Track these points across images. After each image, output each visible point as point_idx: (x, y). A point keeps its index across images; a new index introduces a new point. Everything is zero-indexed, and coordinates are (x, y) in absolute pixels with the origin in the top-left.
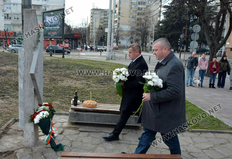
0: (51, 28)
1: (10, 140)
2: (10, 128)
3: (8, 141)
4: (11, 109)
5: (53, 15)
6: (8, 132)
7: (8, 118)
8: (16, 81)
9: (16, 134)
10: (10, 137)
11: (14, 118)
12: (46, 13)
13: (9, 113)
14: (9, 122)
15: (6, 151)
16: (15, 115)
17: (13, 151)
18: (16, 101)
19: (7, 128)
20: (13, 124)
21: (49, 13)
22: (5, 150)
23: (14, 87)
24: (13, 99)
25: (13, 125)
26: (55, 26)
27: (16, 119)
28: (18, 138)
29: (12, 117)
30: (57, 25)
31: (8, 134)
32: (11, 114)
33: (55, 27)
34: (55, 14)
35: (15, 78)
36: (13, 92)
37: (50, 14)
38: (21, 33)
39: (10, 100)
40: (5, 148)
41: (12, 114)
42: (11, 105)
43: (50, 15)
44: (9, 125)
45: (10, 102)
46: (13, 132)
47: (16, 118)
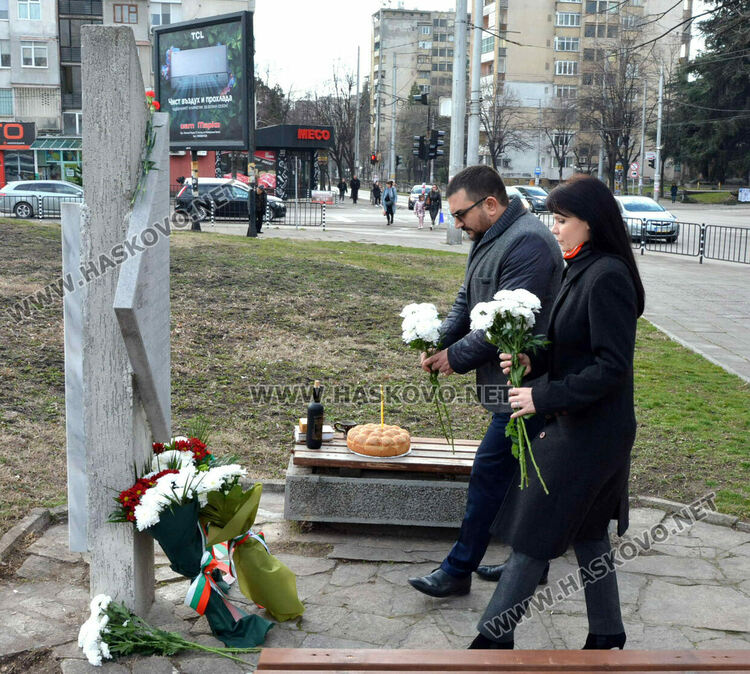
0: (193, 101)
1: (32, 603)
2: (28, 550)
3: (23, 611)
4: (27, 468)
5: (203, 44)
6: (19, 572)
7: (16, 507)
8: (43, 346)
9: (53, 577)
10: (27, 589)
11: (42, 510)
12: (170, 35)
13: (22, 488)
14: (23, 525)
15: (13, 651)
16: (46, 494)
17: (46, 653)
18: (48, 433)
19: (16, 552)
20: (40, 534)
21: (184, 34)
22: (10, 647)
23: (34, 370)
24: (36, 425)
25: (41, 541)
26: (212, 91)
27: (53, 512)
28: (62, 595)
29: (32, 505)
30: (222, 87)
31: (21, 580)
32: (28, 490)
33: (210, 99)
34: (211, 40)
35: (38, 332)
36: (35, 395)
37: (190, 40)
38: (55, 125)
39: (23, 431)
40: (11, 640)
41: (34, 491)
42: (26, 453)
43: (187, 44)
44: (21, 540)
45: (23, 437)
46: (40, 568)
47: (52, 506)
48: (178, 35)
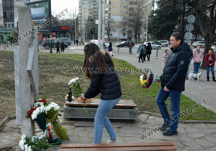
0: (36, 20)
1: (7, 137)
2: (5, 125)
3: (6, 139)
4: (4, 107)
5: (39, 7)
6: (4, 130)
7: (2, 116)
8: (4, 79)
9: (12, 131)
10: (6, 134)
11: (8, 116)
12: (31, 5)
13: (3, 112)
14: (4, 120)
15: (4, 147)
16: (9, 113)
17: (12, 147)
18: (8, 99)
19: (3, 125)
20: (8, 122)
22: (3, 146)
23: (3, 85)
24: (5, 97)
25: (8, 123)
26: (41, 18)
27: (10, 117)
28: (14, 135)
29: (6, 115)
30: (44, 17)
31: (4, 132)
32: (4, 112)
33: (41, 20)
34: (41, 6)
35: (3, 76)
36: (4, 90)
37: (36, 6)
39: (2, 99)
40: (4, 145)
42: (3, 104)
43: (35, 7)
44: (4, 123)
45: (2, 100)
46: (9, 129)
47: (10, 116)
48: (33, 5)
